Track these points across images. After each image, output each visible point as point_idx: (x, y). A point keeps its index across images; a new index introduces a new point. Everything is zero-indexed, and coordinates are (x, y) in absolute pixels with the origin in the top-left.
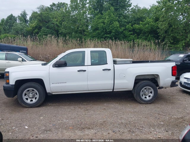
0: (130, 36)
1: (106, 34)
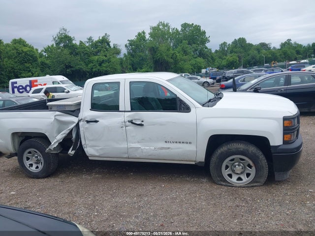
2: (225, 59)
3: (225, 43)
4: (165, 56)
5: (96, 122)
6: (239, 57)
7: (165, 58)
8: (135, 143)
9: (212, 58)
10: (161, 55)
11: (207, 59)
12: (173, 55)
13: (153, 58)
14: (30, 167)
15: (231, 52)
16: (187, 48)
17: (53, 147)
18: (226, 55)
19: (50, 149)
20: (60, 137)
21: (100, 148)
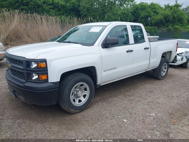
0: (50, 11)
1: (23, 6)
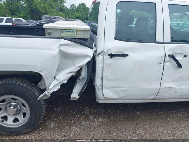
2: (74, 15)
3: (73, 5)
4: (39, 7)
5: (124, 55)
6: (82, 15)
7: (39, 9)
8: (169, 82)
9: (68, 13)
10: (36, 5)
11: (65, 13)
12: (44, 7)
13: (30, 7)
14: (2, 121)
15: (77, 11)
16: (52, 4)
17: (51, 92)
18: (75, 13)
19: (46, 95)
20: (64, 77)
21: (123, 89)
